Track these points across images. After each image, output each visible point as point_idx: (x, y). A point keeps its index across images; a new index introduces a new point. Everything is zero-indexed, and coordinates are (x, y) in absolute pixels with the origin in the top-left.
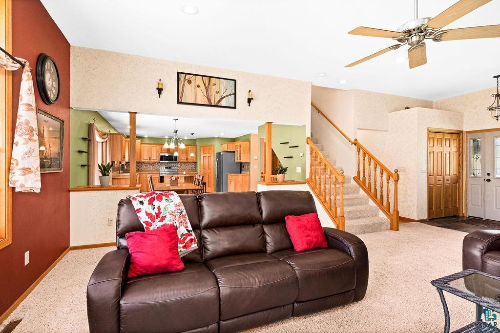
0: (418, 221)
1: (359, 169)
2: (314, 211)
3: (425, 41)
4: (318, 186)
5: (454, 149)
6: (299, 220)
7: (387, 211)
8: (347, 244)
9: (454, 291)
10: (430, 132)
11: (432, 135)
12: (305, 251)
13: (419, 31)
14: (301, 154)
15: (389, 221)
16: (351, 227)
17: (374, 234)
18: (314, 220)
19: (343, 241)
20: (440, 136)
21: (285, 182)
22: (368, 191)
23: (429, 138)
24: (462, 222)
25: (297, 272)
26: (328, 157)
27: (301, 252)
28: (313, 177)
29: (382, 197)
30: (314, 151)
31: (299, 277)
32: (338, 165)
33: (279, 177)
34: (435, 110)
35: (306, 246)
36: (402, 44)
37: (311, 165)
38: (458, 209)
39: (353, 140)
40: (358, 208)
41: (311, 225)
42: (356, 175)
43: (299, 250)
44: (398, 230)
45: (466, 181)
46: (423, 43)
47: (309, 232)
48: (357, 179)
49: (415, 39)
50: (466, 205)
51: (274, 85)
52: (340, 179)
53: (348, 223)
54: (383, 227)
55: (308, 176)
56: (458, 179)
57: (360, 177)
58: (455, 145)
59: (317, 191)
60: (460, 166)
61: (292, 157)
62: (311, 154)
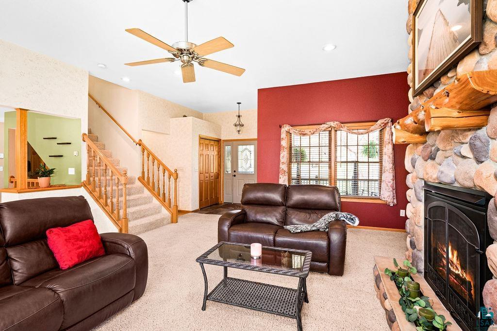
0: (192, 212)
1: (143, 169)
2: (88, 217)
3: (193, 62)
4: (97, 189)
5: (216, 153)
6: (69, 231)
7: (169, 207)
8: (126, 246)
9: (210, 262)
10: (201, 138)
11: (202, 141)
12: (75, 265)
13: (188, 52)
14: (75, 153)
15: (170, 215)
16: (134, 227)
17: (158, 230)
18: (88, 228)
19: (123, 244)
20: (207, 142)
21: (50, 187)
22: (152, 190)
23: (200, 143)
24: (220, 207)
25: (61, 294)
26: (111, 156)
27: (69, 268)
28: (92, 179)
29: (164, 194)
30: (92, 150)
31: (65, 300)
32: (122, 166)
33: (42, 181)
34: (204, 121)
35: (77, 260)
36: (176, 59)
37: (89, 165)
38: (217, 198)
39: (137, 141)
40: (143, 207)
41: (85, 234)
42: (141, 175)
43: (67, 267)
44: (177, 222)
45: (223, 177)
46: (192, 64)
47: (81, 243)
48: (142, 179)
49: (186, 58)
50: (223, 195)
51: (31, 61)
52: (123, 180)
53: (131, 224)
54: (165, 222)
55: (84, 178)
56: (218, 176)
57: (144, 178)
58: (217, 149)
59: (97, 194)
60: (219, 165)
61: (62, 156)
62: (88, 153)
